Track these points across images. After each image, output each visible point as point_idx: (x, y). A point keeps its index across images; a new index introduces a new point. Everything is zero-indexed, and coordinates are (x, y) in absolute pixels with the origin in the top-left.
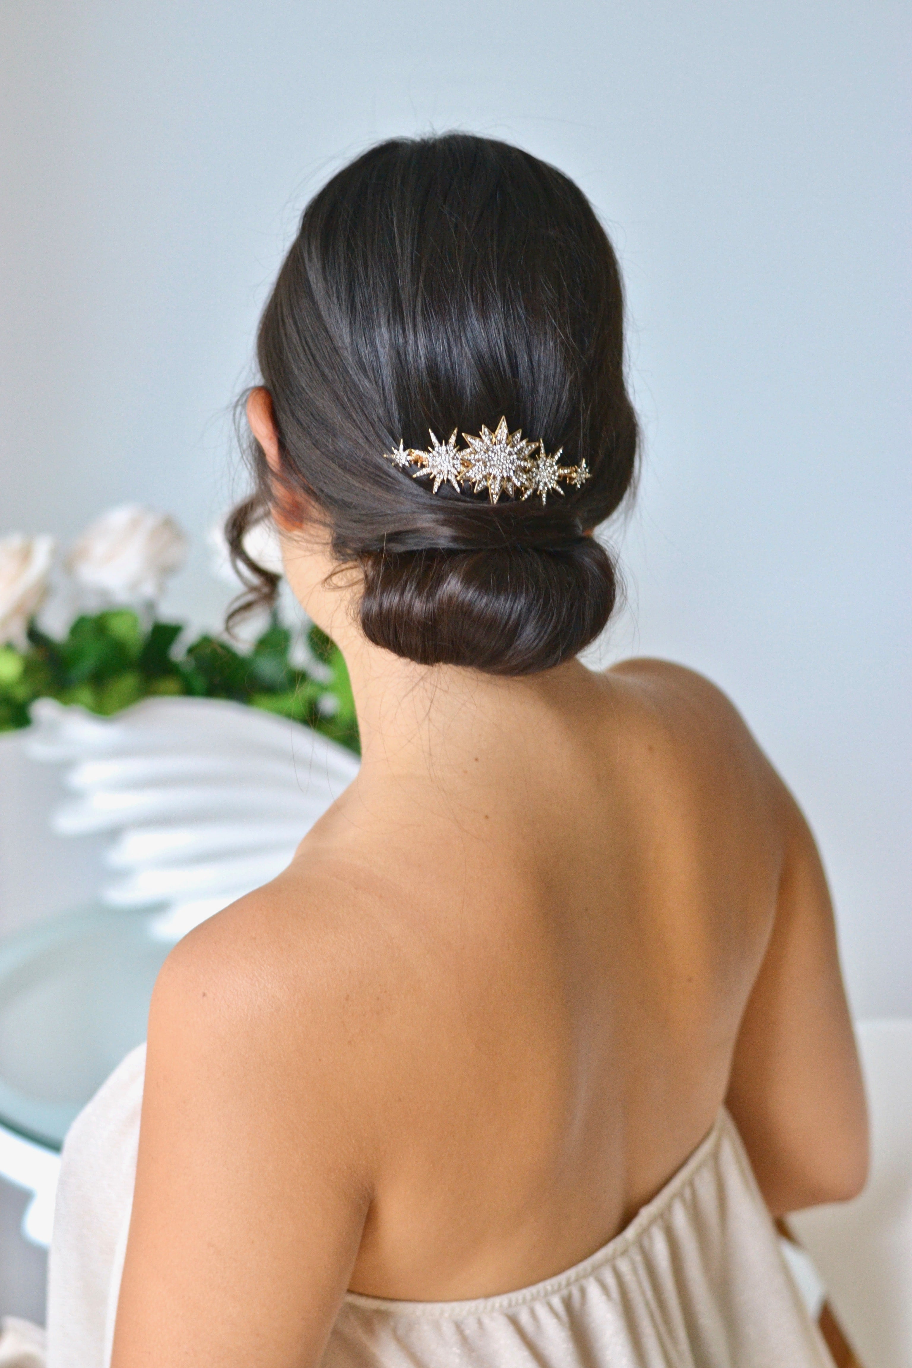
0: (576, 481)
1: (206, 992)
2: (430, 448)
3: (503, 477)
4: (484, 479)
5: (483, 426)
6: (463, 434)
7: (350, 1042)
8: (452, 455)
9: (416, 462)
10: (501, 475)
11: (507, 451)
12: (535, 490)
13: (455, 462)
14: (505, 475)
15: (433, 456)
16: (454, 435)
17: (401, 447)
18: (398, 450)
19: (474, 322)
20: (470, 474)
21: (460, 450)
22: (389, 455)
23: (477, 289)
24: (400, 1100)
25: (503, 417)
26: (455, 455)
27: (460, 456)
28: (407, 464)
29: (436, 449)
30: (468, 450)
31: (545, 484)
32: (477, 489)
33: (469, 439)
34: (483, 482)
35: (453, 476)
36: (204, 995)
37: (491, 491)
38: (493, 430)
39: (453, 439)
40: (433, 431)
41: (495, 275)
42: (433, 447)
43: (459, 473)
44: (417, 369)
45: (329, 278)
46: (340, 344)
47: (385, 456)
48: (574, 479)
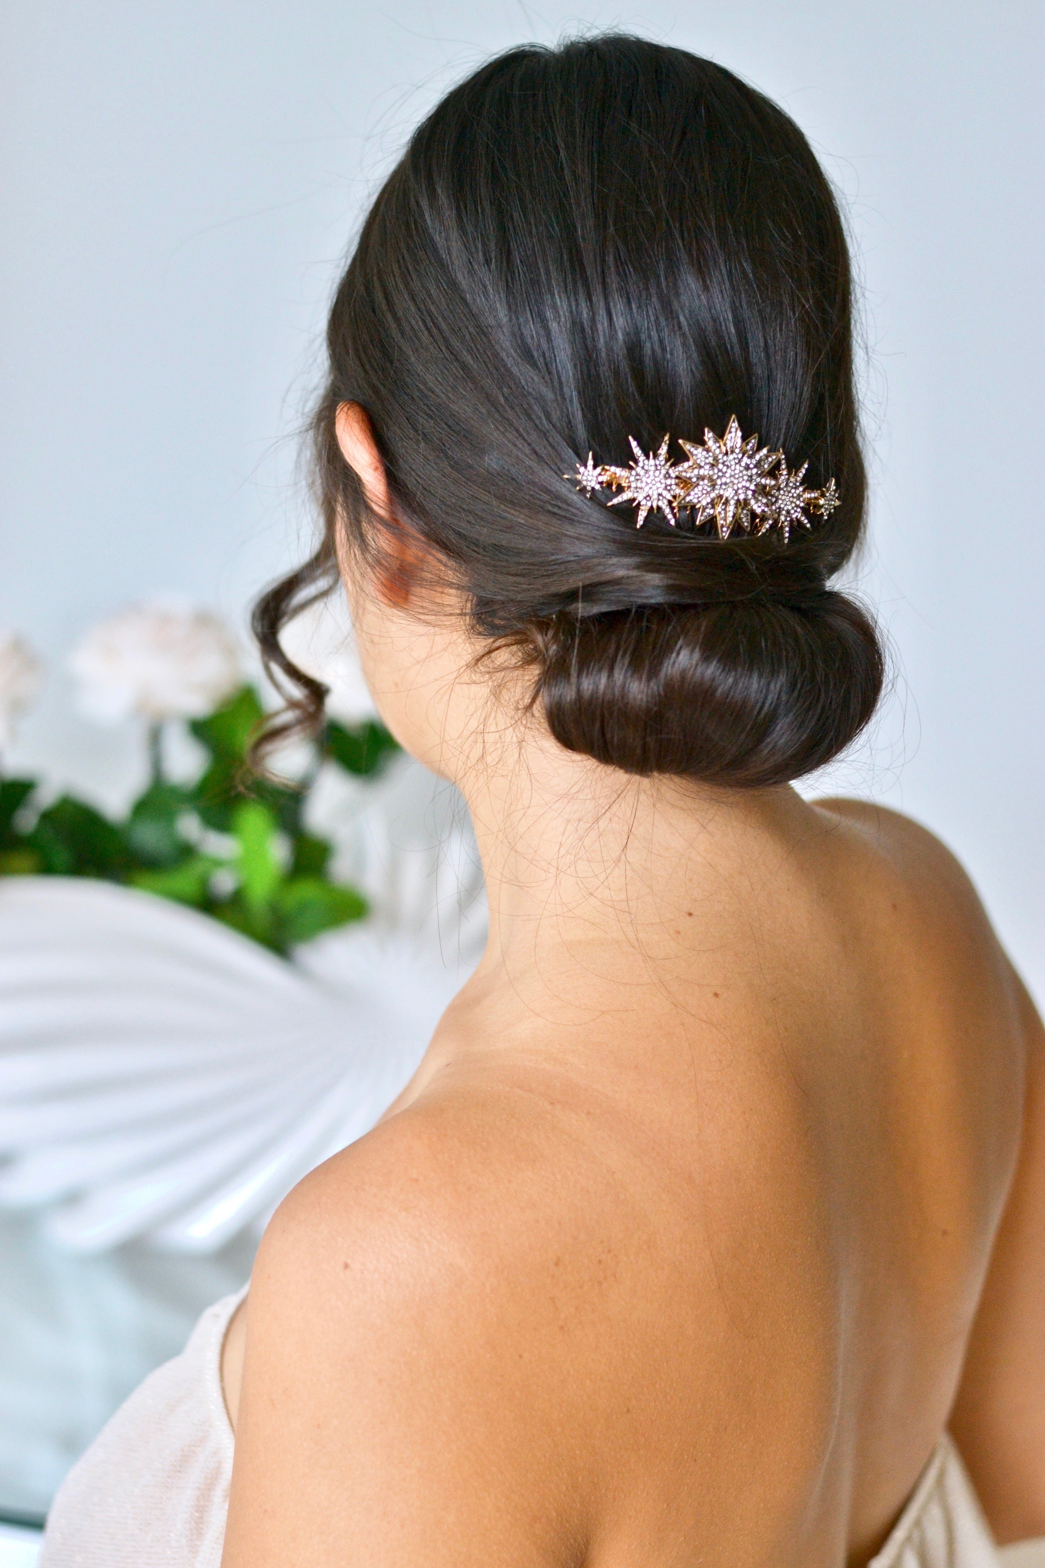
0: (823, 510)
1: (349, 1261)
2: (631, 463)
3: (738, 500)
4: (710, 506)
5: (706, 430)
6: (680, 441)
7: (562, 1328)
8: (663, 472)
9: (609, 485)
10: (736, 498)
11: (743, 464)
12: (776, 521)
13: (669, 482)
14: (742, 497)
15: (637, 474)
16: (666, 443)
17: (590, 463)
18: (586, 466)
19: (690, 282)
20: (692, 498)
21: (674, 465)
22: (571, 475)
23: (690, 237)
24: (628, 1411)
25: (733, 416)
26: (667, 473)
27: (673, 472)
28: (598, 487)
29: (641, 464)
30: (686, 465)
31: (788, 512)
32: (700, 521)
33: (688, 447)
34: (708, 511)
35: (666, 502)
36: (346, 1266)
37: (720, 522)
38: (720, 435)
39: (663, 450)
40: (635, 439)
41: (712, 217)
42: (636, 462)
43: (674, 497)
44: (610, 350)
45: (470, 228)
46: (491, 321)
47: (566, 476)
48: (822, 506)
